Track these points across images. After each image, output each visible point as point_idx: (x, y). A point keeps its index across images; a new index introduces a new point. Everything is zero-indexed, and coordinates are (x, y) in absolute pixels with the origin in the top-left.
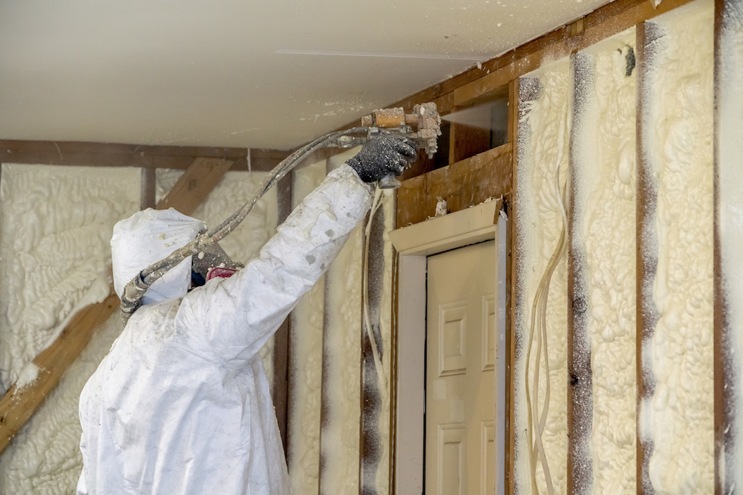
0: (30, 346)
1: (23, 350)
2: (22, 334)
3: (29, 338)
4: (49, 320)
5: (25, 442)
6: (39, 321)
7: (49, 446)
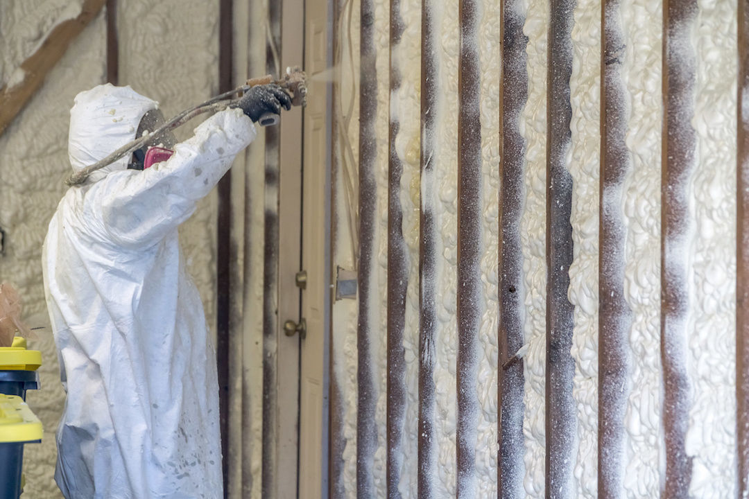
0: (20, 54)
1: (14, 57)
2: (13, 44)
3: (19, 48)
4: (34, 33)
5: (17, 131)
6: (26, 34)
7: (36, 134)
